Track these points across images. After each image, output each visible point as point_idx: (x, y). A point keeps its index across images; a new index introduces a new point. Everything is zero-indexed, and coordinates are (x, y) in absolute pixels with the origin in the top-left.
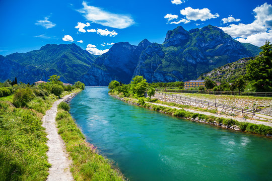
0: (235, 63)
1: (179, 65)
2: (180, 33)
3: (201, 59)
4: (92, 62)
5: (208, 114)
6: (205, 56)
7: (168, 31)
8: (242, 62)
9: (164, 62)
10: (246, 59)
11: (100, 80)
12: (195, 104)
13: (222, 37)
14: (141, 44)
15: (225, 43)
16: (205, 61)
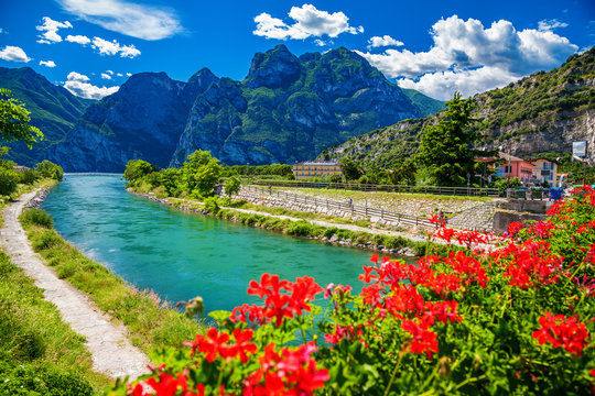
0: (391, 128)
1: (278, 129)
2: (282, 60)
3: (324, 117)
4: (77, 114)
5: (354, 229)
6: (332, 112)
7: (256, 55)
8: (403, 127)
9: (245, 120)
10: (410, 122)
11: (99, 158)
12: (325, 210)
13: (366, 75)
14: (194, 78)
15: (371, 86)
16: (331, 122)
